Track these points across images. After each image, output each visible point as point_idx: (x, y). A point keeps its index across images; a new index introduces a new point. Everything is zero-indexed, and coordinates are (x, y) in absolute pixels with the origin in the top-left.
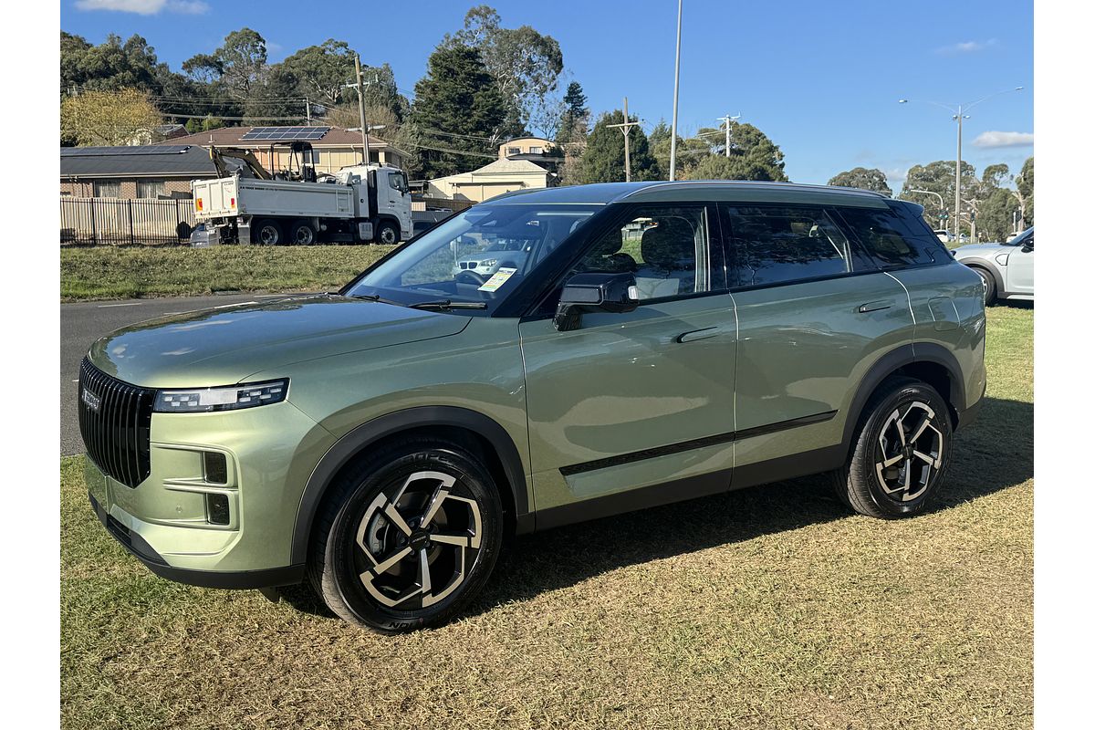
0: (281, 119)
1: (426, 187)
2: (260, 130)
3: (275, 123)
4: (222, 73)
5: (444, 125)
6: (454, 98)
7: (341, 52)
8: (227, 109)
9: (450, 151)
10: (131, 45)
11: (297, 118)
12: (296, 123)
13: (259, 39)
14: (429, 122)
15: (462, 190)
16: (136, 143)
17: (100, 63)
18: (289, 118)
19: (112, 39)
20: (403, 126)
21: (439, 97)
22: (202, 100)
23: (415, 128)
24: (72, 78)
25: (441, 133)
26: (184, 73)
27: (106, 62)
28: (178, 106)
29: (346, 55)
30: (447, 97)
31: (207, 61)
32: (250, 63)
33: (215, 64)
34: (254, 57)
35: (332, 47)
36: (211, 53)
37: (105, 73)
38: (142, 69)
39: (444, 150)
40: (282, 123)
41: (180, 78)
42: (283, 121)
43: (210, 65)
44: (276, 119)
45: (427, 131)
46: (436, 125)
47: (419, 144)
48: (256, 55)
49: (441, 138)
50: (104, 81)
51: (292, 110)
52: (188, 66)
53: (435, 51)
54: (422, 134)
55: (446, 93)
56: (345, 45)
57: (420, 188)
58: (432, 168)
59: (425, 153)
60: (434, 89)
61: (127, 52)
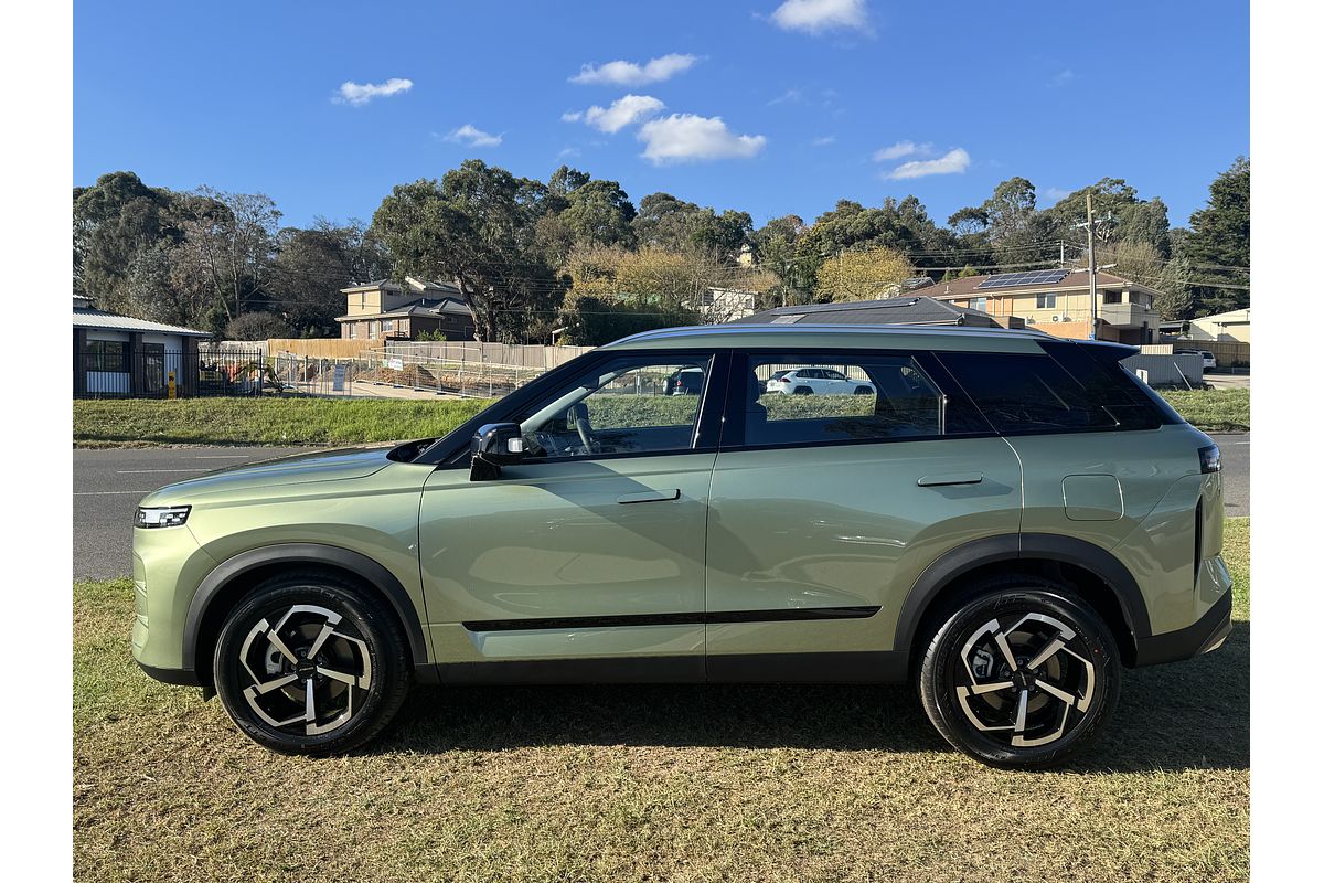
0: (1034, 264)
1: (1186, 328)
2: (1010, 276)
3: (1028, 269)
4: (986, 223)
5: (1223, 257)
6: (1237, 227)
7: (1116, 190)
8: (987, 258)
9: (1229, 286)
10: (904, 206)
11: (1052, 262)
12: (1050, 267)
13: (1029, 186)
14: (1204, 255)
15: (1229, 330)
16: (886, 296)
17: (867, 225)
18: (1043, 263)
19: (888, 202)
20: (1171, 263)
21: (1219, 227)
22: (964, 251)
23: (1186, 263)
24: (842, 242)
25: (1218, 267)
26: (949, 227)
27: (872, 225)
28: (940, 259)
29: (1122, 192)
30: (1229, 226)
31: (972, 214)
32: (1017, 209)
33: (981, 216)
34: (1022, 204)
35: (1106, 185)
36: (976, 205)
37: (869, 235)
38: (903, 227)
39: (1220, 286)
40: (1036, 268)
41: (945, 232)
42: (1037, 266)
43: (976, 217)
44: (1029, 265)
45: (1200, 266)
46: (1212, 258)
47: (1189, 281)
48: (1025, 203)
49: (1217, 272)
50: (869, 242)
51: (1045, 255)
52: (953, 220)
53: (1219, 178)
54: (1194, 269)
55: (1228, 222)
56: (1121, 182)
57: (1177, 330)
58: (1203, 306)
59: (1196, 290)
60: (1213, 218)
61: (901, 213)
